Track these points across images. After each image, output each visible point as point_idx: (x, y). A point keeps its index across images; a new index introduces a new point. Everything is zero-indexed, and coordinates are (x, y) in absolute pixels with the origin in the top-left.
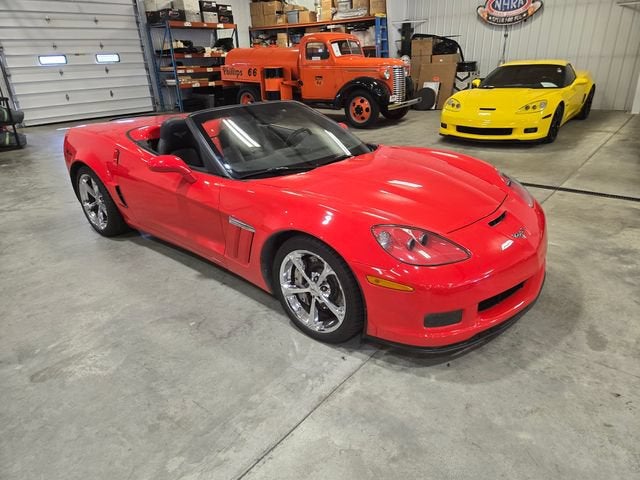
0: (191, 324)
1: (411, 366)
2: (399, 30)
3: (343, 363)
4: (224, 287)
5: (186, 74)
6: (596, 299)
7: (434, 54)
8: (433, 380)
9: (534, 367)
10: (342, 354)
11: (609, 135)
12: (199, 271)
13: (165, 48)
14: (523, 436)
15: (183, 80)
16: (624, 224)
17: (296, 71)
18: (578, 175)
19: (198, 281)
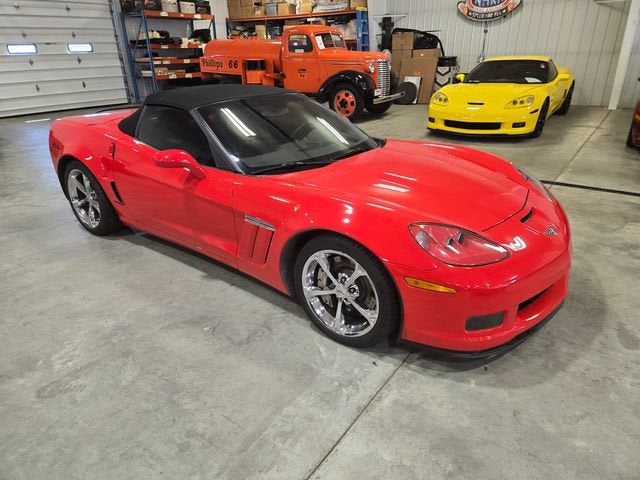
0: (206, 329)
1: (448, 371)
2: (380, 24)
3: (376, 369)
4: (233, 288)
5: (162, 66)
6: (618, 295)
7: (415, 48)
8: (473, 386)
9: (572, 369)
10: (374, 360)
11: (592, 130)
12: (204, 271)
13: (140, 38)
14: (579, 443)
15: (160, 72)
16: (626, 219)
17: (278, 63)
18: (570, 170)
19: (205, 282)
